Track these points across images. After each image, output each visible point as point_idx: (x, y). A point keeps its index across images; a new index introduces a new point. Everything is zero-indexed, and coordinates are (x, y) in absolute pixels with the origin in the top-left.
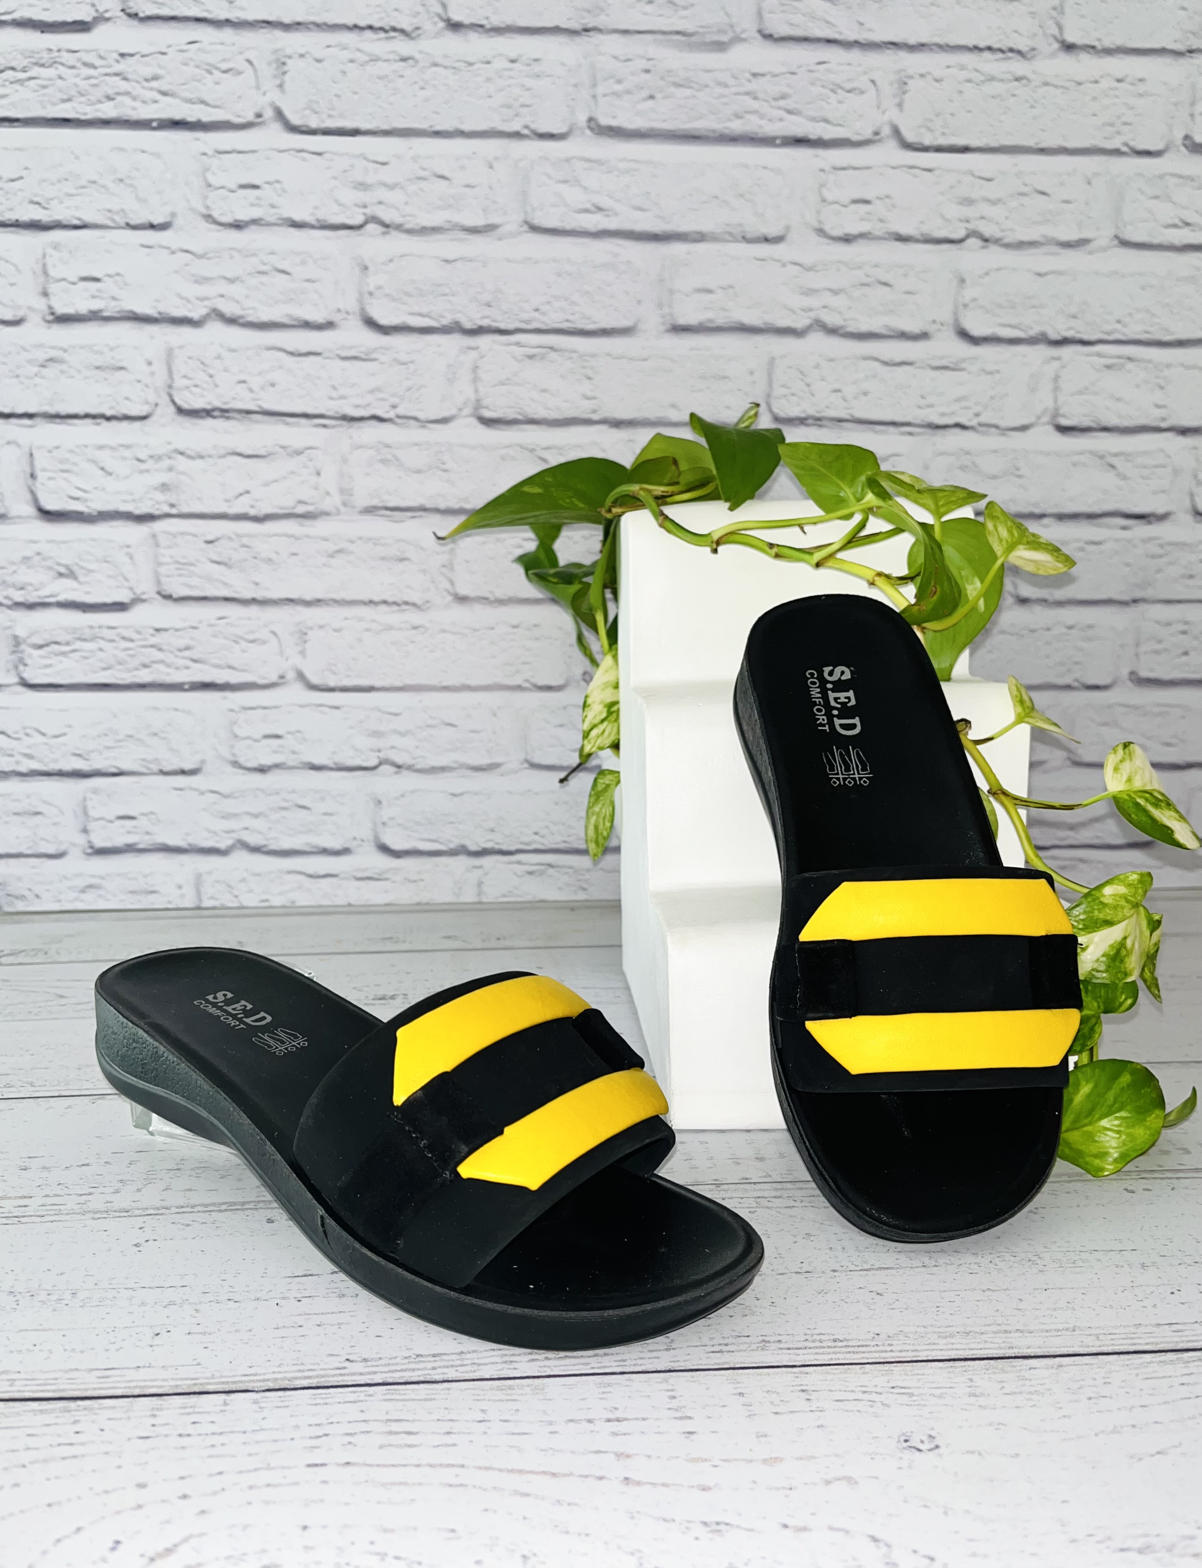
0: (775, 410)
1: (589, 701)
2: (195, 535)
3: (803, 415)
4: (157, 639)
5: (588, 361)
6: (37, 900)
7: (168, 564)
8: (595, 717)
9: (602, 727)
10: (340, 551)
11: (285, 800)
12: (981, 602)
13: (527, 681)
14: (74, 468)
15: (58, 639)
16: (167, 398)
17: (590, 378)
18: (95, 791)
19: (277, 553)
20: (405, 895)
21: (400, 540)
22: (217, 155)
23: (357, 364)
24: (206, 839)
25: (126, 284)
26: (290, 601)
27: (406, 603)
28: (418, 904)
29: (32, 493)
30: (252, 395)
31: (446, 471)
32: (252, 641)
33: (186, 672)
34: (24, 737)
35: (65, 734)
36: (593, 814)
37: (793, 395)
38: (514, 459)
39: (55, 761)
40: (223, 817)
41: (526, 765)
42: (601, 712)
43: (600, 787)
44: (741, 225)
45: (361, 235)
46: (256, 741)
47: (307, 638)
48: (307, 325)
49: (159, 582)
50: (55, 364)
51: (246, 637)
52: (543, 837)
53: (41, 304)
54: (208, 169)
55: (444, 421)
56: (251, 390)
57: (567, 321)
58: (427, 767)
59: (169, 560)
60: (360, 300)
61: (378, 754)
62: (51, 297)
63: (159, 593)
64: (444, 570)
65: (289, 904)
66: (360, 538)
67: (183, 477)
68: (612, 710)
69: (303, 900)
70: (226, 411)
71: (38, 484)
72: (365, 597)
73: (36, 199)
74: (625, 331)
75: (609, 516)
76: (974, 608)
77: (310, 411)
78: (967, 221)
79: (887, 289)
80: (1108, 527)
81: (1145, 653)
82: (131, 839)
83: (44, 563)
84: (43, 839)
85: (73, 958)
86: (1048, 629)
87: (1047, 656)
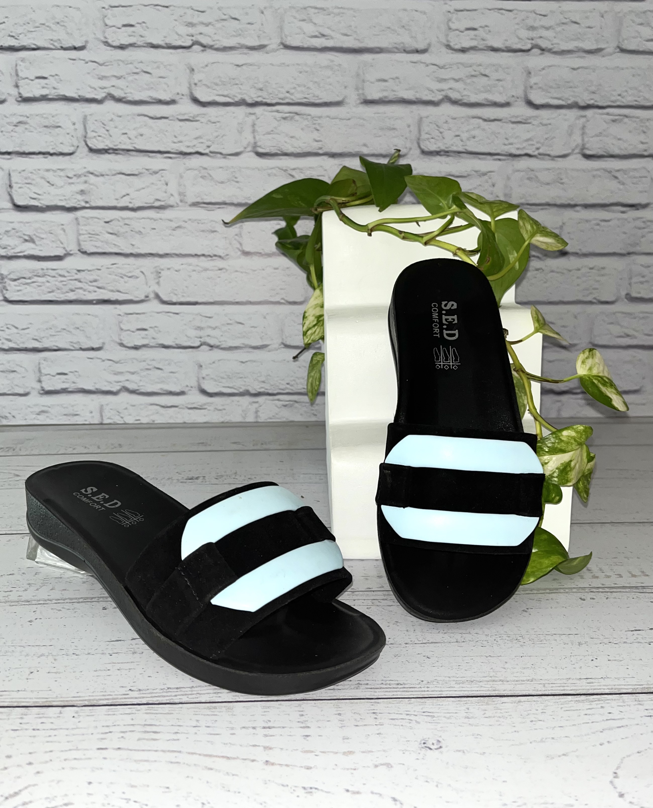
0: (423, 147)
1: (307, 314)
2: (98, 219)
3: (438, 150)
4: (79, 276)
5: (317, 120)
6: (14, 419)
7: (83, 234)
8: (310, 324)
10: (179, 227)
11: (149, 365)
12: (517, 264)
13: (283, 299)
14: (33, 182)
15: (24, 276)
16: (83, 143)
17: (318, 130)
18: (45, 359)
19: (144, 228)
20: (216, 418)
21: (212, 221)
22: (111, 8)
23: (187, 123)
24: (105, 386)
25: (61, 80)
26: (152, 255)
27: (215, 256)
28: (222, 423)
29: (10, 195)
30: (130, 141)
31: (237, 182)
32: (130, 277)
33: (96, 293)
34: (7, 330)
35: (28, 328)
36: (310, 378)
37: (432, 138)
38: (275, 175)
39: (23, 343)
40: (115, 374)
41: (282, 346)
43: (314, 362)
44: (403, 43)
45: (190, 52)
46: (133, 332)
47: (160, 275)
48: (160, 102)
49: (79, 245)
50: (22, 125)
51: (127, 274)
52: (292, 386)
53: (14, 92)
54: (106, 16)
55: (237, 154)
56: (130, 139)
57: (305, 98)
58: (227, 347)
59: (85, 232)
60: (190, 88)
61: (200, 339)
62: (20, 87)
63: (79, 250)
64: (236, 237)
65: (151, 422)
66: (190, 220)
67: (92, 187)
68: (320, 320)
69: (159, 420)
70: (116, 150)
71: (13, 190)
72: (192, 252)
73: (11, 34)
74: (338, 104)
76: (513, 268)
77: (162, 149)
78: (532, 39)
79: (486, 78)
80: (614, 211)
81: (636, 283)
82: (64, 386)
83: (17, 234)
84: (17, 385)
85: (27, 453)
86: (579, 270)
87: (578, 285)
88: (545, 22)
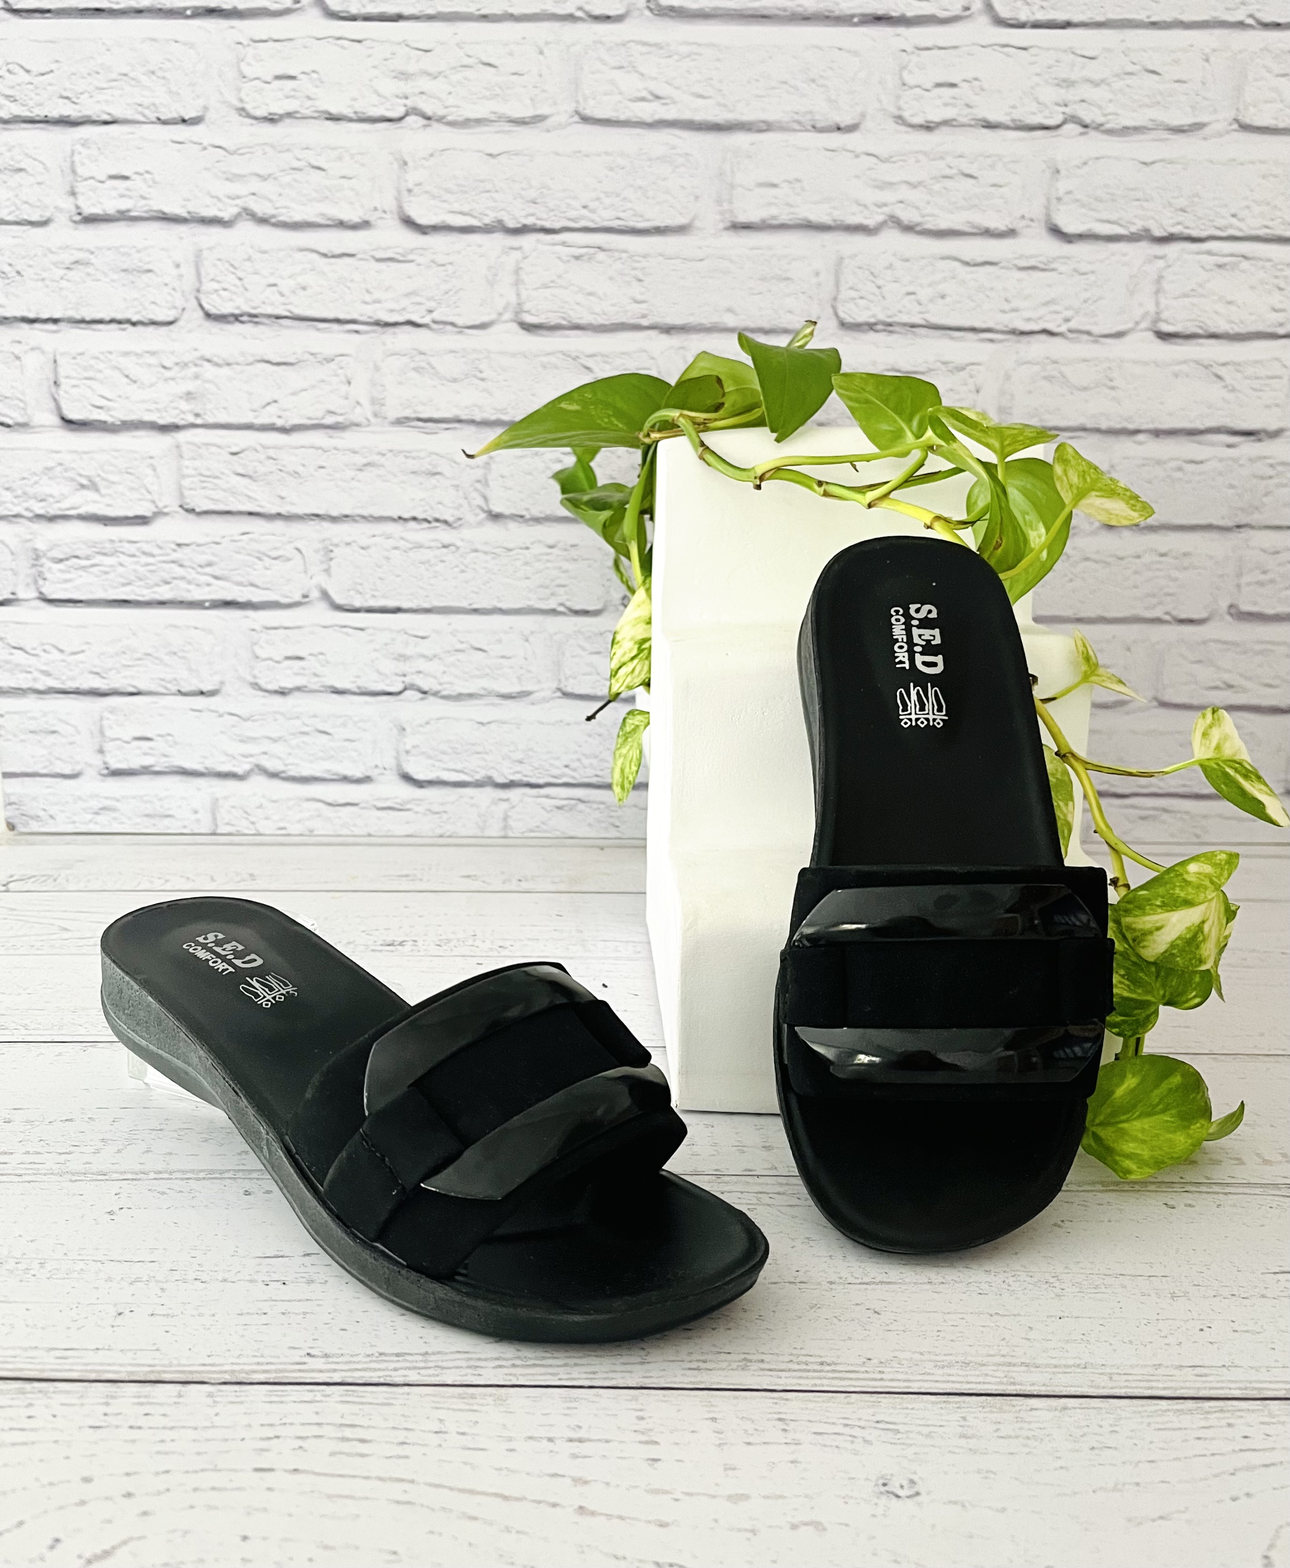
0: (842, 315)
1: (618, 636)
2: (219, 447)
3: (872, 320)
4: (178, 555)
5: (638, 262)
6: (51, 821)
7: (189, 476)
8: (623, 654)
9: (630, 665)
10: (369, 464)
11: (306, 725)
13: (562, 604)
14: (98, 376)
15: (78, 553)
16: (195, 303)
17: (640, 280)
18: (112, 711)
19: (304, 465)
20: (427, 827)
21: (432, 453)
22: (253, 44)
23: (393, 265)
24: (223, 763)
25: (156, 183)
26: (316, 516)
27: (437, 520)
28: (441, 837)
29: (56, 401)
30: (282, 299)
31: (483, 380)
32: (276, 558)
33: (208, 589)
35: (83, 651)
37: (862, 298)
38: (556, 367)
39: (72, 679)
40: (242, 741)
41: (559, 694)
42: (630, 650)
43: (628, 729)
44: (811, 113)
45: (401, 128)
46: (278, 662)
47: (332, 555)
48: (341, 225)
50: (80, 267)
51: (270, 553)
52: (575, 770)
53: (68, 204)
54: (242, 59)
55: (482, 326)
56: (282, 295)
57: (618, 218)
58: (454, 693)
59: (193, 472)
60: (398, 199)
61: (403, 679)
62: (79, 196)
63: (181, 506)
64: (478, 486)
65: (307, 833)
66: (391, 451)
67: (207, 385)
68: (643, 647)
69: (322, 828)
70: (256, 316)
71: (61, 392)
72: (395, 514)
73: (66, 94)
74: (681, 230)
75: (648, 441)
77: (343, 316)
78: (1065, 105)
79: (971, 182)
80: (1212, 444)
81: (1251, 584)
82: (147, 761)
83: (66, 475)
84: (58, 759)
85: (81, 886)
86: (1138, 557)
87: (1135, 587)
88: (1092, 70)
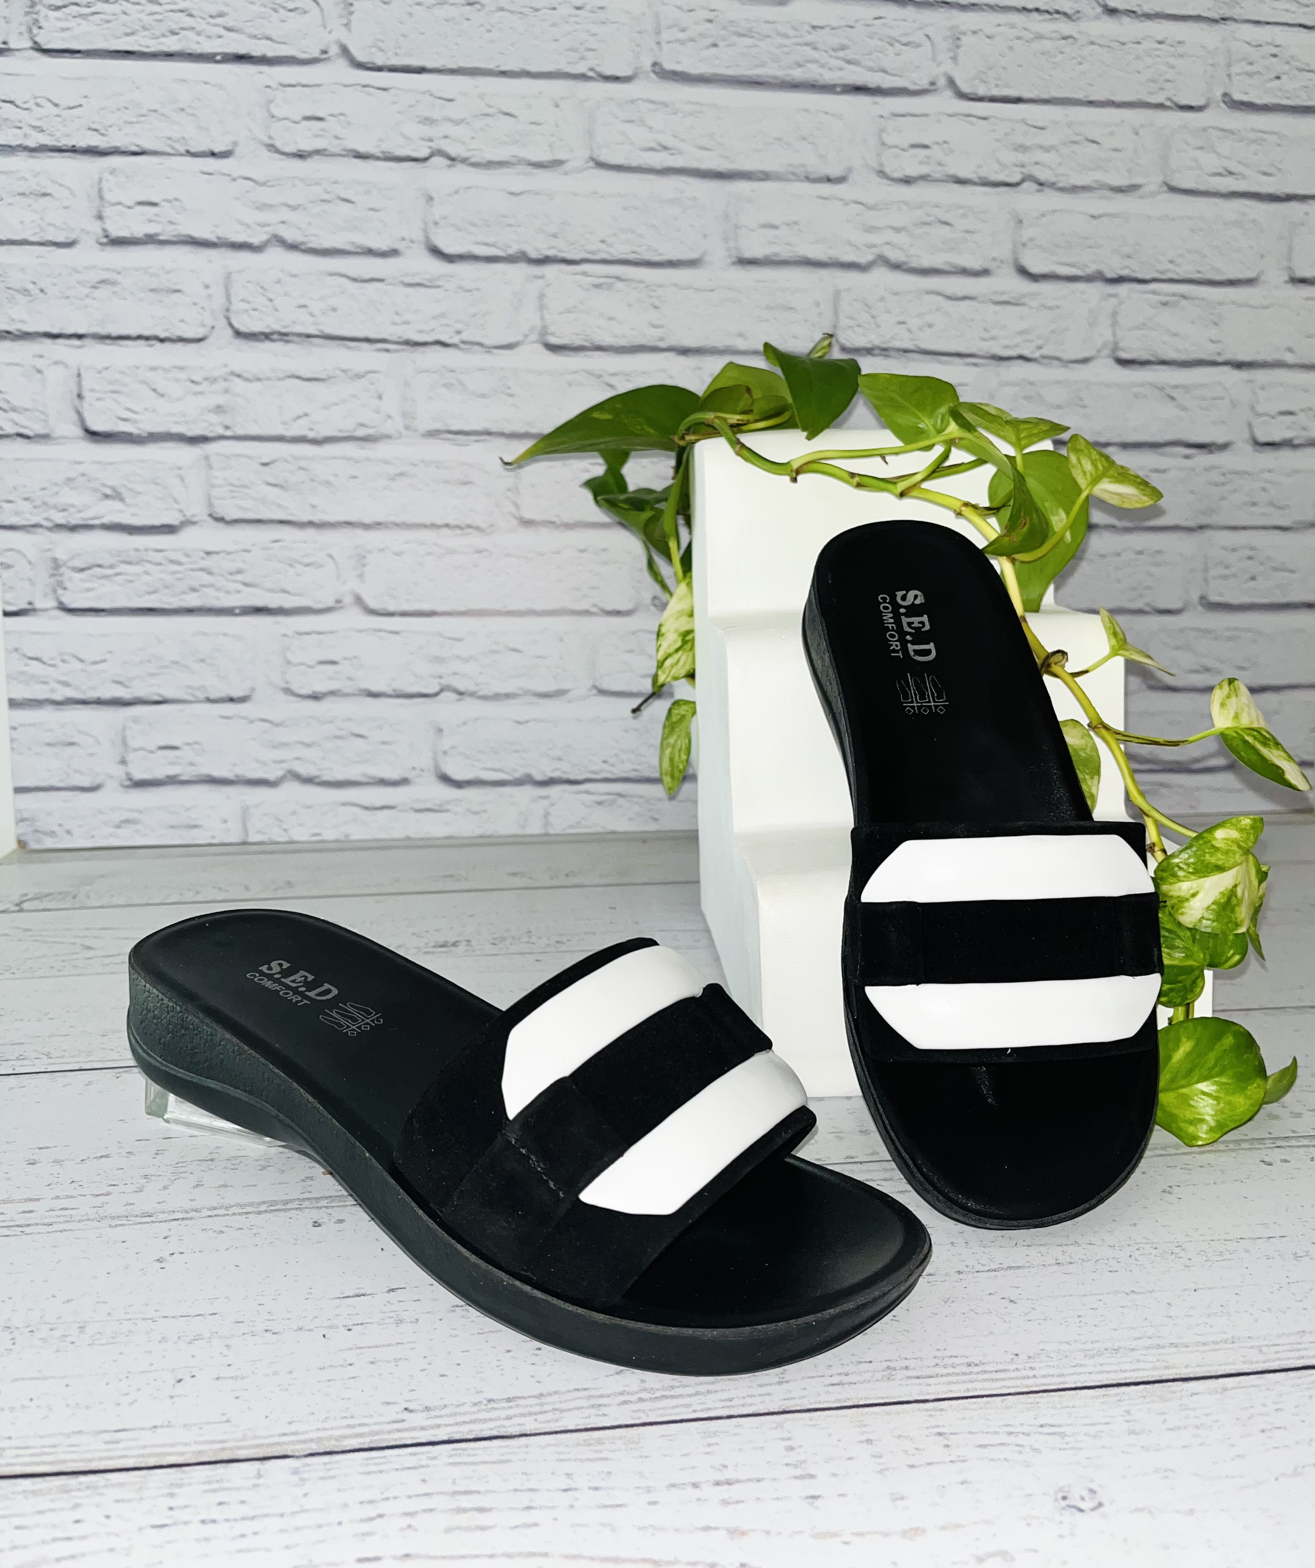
0: (842, 340)
1: (663, 630)
2: (250, 457)
3: (869, 345)
4: (207, 563)
5: (655, 291)
6: (67, 837)
7: (219, 486)
8: (670, 646)
9: (676, 657)
10: (402, 474)
11: (340, 729)
12: (1069, 534)
13: (595, 605)
14: (125, 389)
15: (101, 562)
16: (225, 322)
17: (656, 307)
18: (137, 720)
19: (336, 475)
20: (467, 828)
21: (465, 464)
22: (281, 88)
23: (422, 290)
24: (254, 770)
25: (185, 210)
26: (349, 524)
27: (469, 527)
28: (481, 840)
29: (79, 413)
30: (313, 319)
31: (511, 395)
32: (307, 565)
33: (237, 596)
34: (61, 664)
35: (105, 661)
36: (668, 745)
37: (859, 326)
38: (583, 385)
39: (94, 688)
40: (274, 747)
41: (595, 692)
42: (675, 642)
43: (674, 719)
44: (803, 165)
45: (426, 167)
46: (311, 667)
47: (366, 561)
48: (370, 252)
49: (210, 505)
50: (107, 286)
51: (302, 560)
52: (612, 765)
53: (95, 227)
54: (272, 101)
55: (510, 347)
56: (312, 315)
57: (634, 252)
58: (492, 693)
59: (222, 482)
60: (425, 230)
61: (439, 680)
62: (106, 220)
63: (210, 515)
64: (509, 493)
65: (343, 838)
66: (423, 461)
67: (237, 399)
68: (687, 639)
69: (356, 836)
70: (286, 334)
71: (85, 405)
72: (428, 521)
73: (94, 126)
74: (692, 263)
75: (682, 443)
76: (1062, 541)
77: (372, 335)
78: (1023, 166)
79: (947, 228)
80: (1172, 456)
81: (1214, 578)
82: (173, 770)
83: (90, 485)
86: (1118, 554)
87: (1118, 582)
88: (1044, 139)
